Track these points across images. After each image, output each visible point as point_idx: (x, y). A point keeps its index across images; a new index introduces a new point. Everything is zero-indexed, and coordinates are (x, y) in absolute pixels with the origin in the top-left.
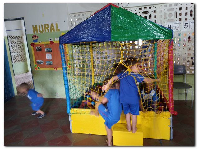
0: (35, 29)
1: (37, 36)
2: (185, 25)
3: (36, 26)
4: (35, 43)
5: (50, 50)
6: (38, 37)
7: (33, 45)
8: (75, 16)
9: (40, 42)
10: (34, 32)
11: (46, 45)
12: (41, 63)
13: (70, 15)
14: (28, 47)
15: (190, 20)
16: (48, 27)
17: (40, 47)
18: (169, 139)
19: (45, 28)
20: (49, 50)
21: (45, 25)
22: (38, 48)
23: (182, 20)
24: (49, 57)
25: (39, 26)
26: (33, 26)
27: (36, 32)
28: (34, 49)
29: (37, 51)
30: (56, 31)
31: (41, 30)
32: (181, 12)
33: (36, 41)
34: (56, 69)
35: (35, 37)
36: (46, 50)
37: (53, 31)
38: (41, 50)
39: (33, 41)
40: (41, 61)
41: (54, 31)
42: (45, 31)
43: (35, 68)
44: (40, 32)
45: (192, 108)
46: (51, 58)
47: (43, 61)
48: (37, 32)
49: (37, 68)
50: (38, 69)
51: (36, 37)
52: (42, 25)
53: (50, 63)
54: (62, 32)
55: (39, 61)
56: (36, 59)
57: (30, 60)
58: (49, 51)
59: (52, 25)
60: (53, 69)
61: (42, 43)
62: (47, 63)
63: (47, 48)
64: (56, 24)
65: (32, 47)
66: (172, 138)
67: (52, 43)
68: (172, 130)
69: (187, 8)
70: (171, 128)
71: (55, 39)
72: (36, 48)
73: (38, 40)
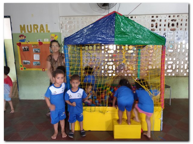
0: (23, 28)
1: (24, 35)
2: (164, 35)
3: (24, 25)
4: (22, 43)
5: (39, 51)
6: (25, 37)
7: (19, 44)
8: (66, 19)
9: (28, 42)
10: (21, 32)
11: (34, 45)
12: (28, 64)
13: (61, 17)
14: (13, 46)
15: (168, 30)
16: (37, 27)
17: (27, 47)
18: (159, 130)
19: (34, 29)
20: (37, 50)
21: (34, 25)
22: (25, 48)
23: (161, 30)
24: (36, 57)
25: (27, 26)
26: (21, 26)
27: (23, 32)
28: (20, 49)
29: (24, 51)
30: (45, 32)
31: (30, 30)
32: (161, 23)
33: (23, 41)
34: (43, 70)
35: (22, 37)
36: (34, 50)
37: (42, 32)
38: (28, 50)
39: (20, 41)
40: (28, 62)
41: (44, 32)
42: (34, 31)
43: (20, 69)
44: (28, 33)
45: (170, 105)
46: (39, 59)
47: (29, 62)
48: (25, 32)
49: (23, 68)
50: (23, 70)
51: (24, 37)
52: (31, 25)
53: (38, 63)
54: (52, 33)
55: (26, 61)
56: (22, 60)
57: (15, 60)
58: (37, 52)
59: (42, 26)
60: (41, 70)
61: (29, 43)
62: (34, 64)
63: (35, 48)
64: (47, 25)
65: (18, 47)
66: (162, 130)
67: (41, 43)
68: (162, 123)
69: (165, 21)
70: (162, 121)
71: (45, 39)
72: (23, 48)
73: (25, 40)
